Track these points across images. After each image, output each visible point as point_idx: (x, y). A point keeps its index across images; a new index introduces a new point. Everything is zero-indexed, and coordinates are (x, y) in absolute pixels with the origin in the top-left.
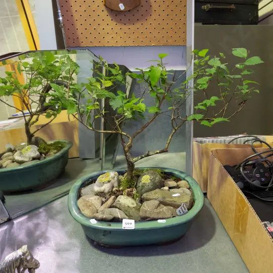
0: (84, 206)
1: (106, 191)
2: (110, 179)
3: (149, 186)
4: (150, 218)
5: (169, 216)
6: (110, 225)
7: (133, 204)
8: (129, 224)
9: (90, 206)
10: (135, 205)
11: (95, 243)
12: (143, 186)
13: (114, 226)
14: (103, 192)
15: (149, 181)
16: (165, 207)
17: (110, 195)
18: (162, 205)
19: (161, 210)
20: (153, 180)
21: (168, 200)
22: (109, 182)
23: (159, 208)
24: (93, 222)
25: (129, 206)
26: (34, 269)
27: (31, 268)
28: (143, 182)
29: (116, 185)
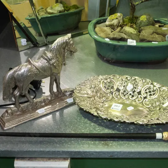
0: (100, 31)
1: (115, 24)
2: (118, 17)
3: (145, 22)
4: (146, 40)
5: (160, 40)
6: (119, 42)
7: (134, 32)
8: (132, 42)
9: (104, 31)
10: (136, 33)
11: (105, 59)
12: (141, 23)
13: (122, 43)
14: (113, 25)
15: (146, 19)
16: (157, 35)
17: (118, 27)
18: (155, 34)
19: (154, 36)
20: (148, 19)
21: (159, 31)
22: (117, 18)
23: (153, 35)
24: (107, 40)
25: (131, 33)
26: (74, 52)
27: (72, 51)
28: (141, 20)
29: (121, 21)
